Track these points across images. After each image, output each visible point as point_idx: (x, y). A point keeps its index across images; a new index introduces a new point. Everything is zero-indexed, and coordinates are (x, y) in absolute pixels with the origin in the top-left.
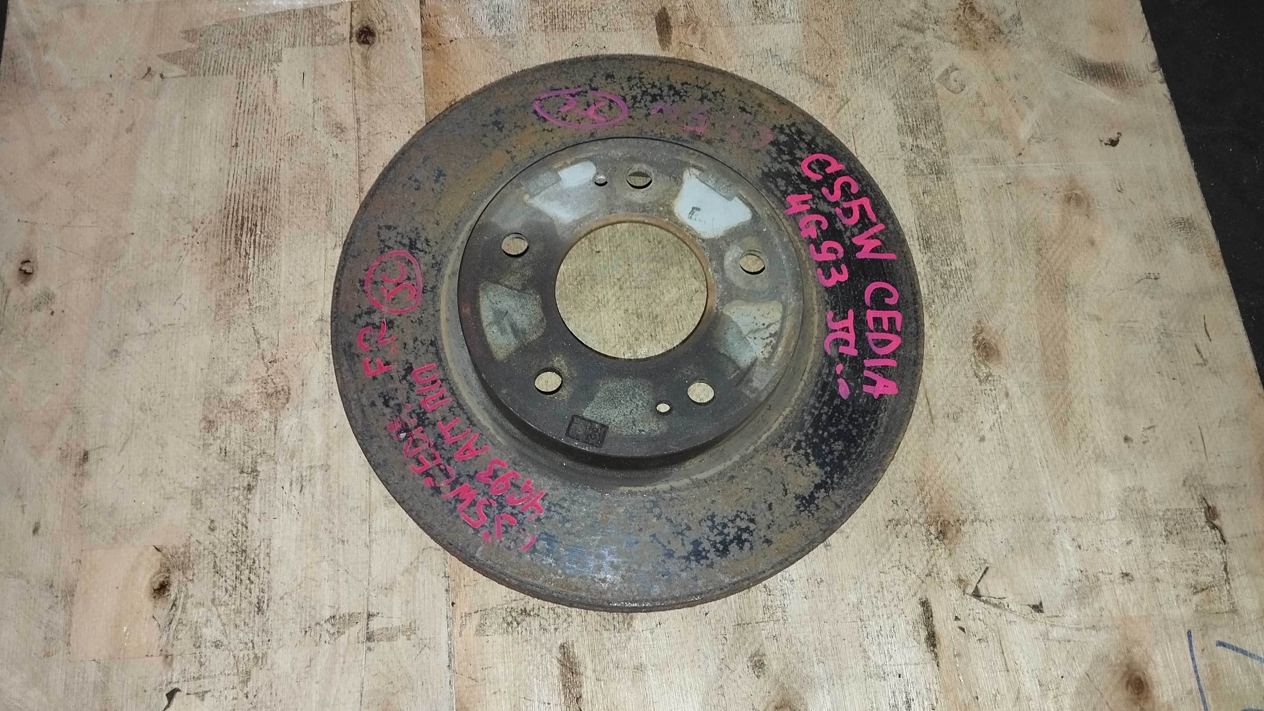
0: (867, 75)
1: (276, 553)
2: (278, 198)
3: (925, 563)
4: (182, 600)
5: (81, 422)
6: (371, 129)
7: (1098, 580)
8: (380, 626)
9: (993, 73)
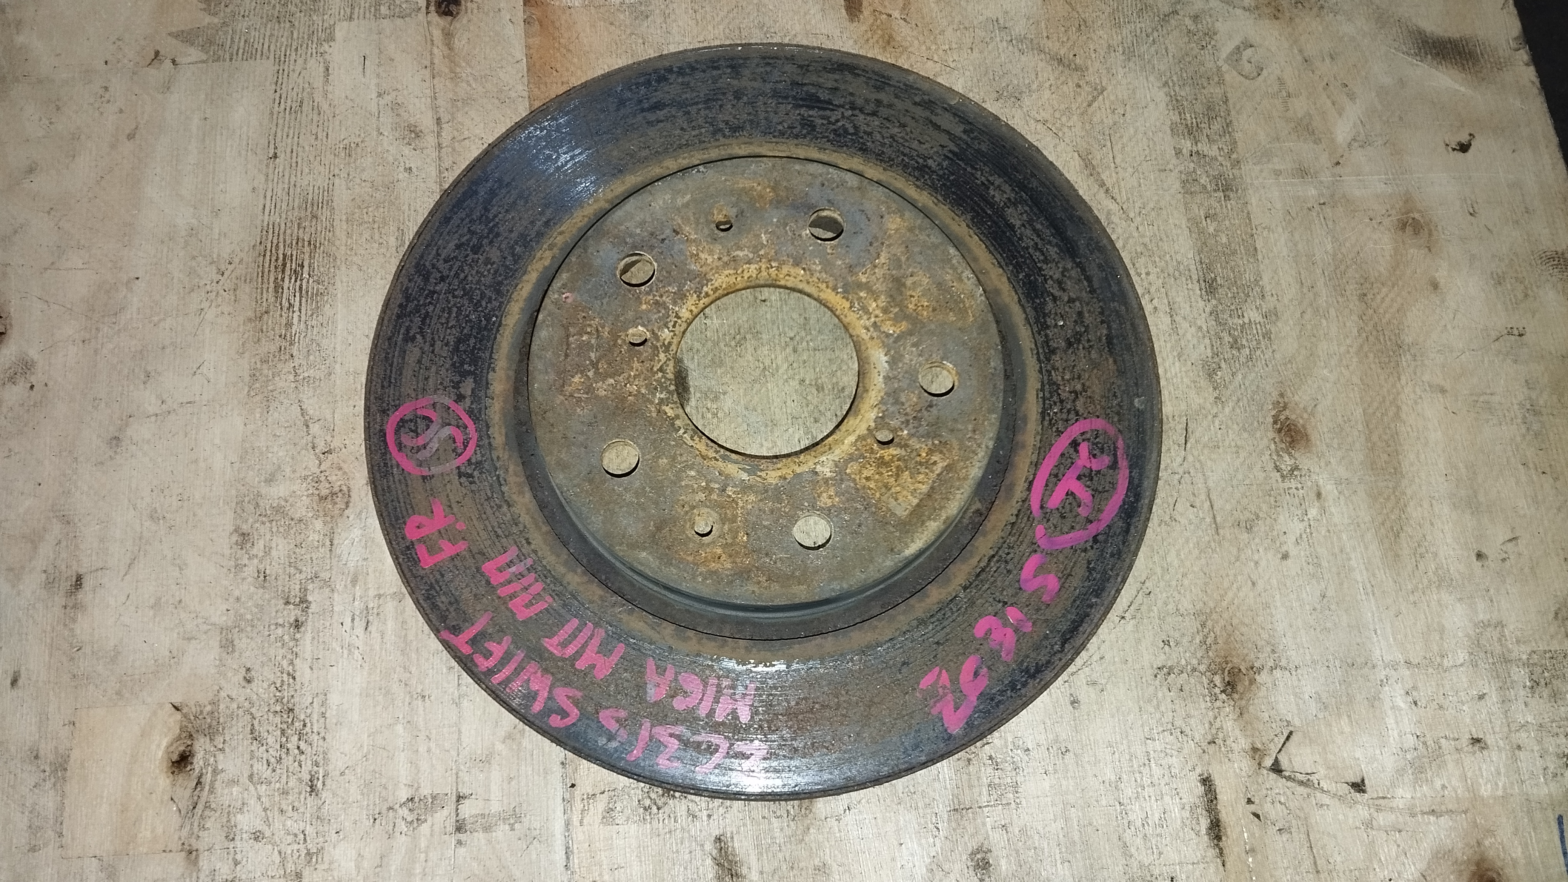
0: (1129, 54)
1: (334, 713)
2: (331, 229)
3: (1207, 725)
4: (209, 775)
5: (71, 535)
6: (456, 133)
7: (1440, 748)
8: (473, 812)
9: (1301, 51)
